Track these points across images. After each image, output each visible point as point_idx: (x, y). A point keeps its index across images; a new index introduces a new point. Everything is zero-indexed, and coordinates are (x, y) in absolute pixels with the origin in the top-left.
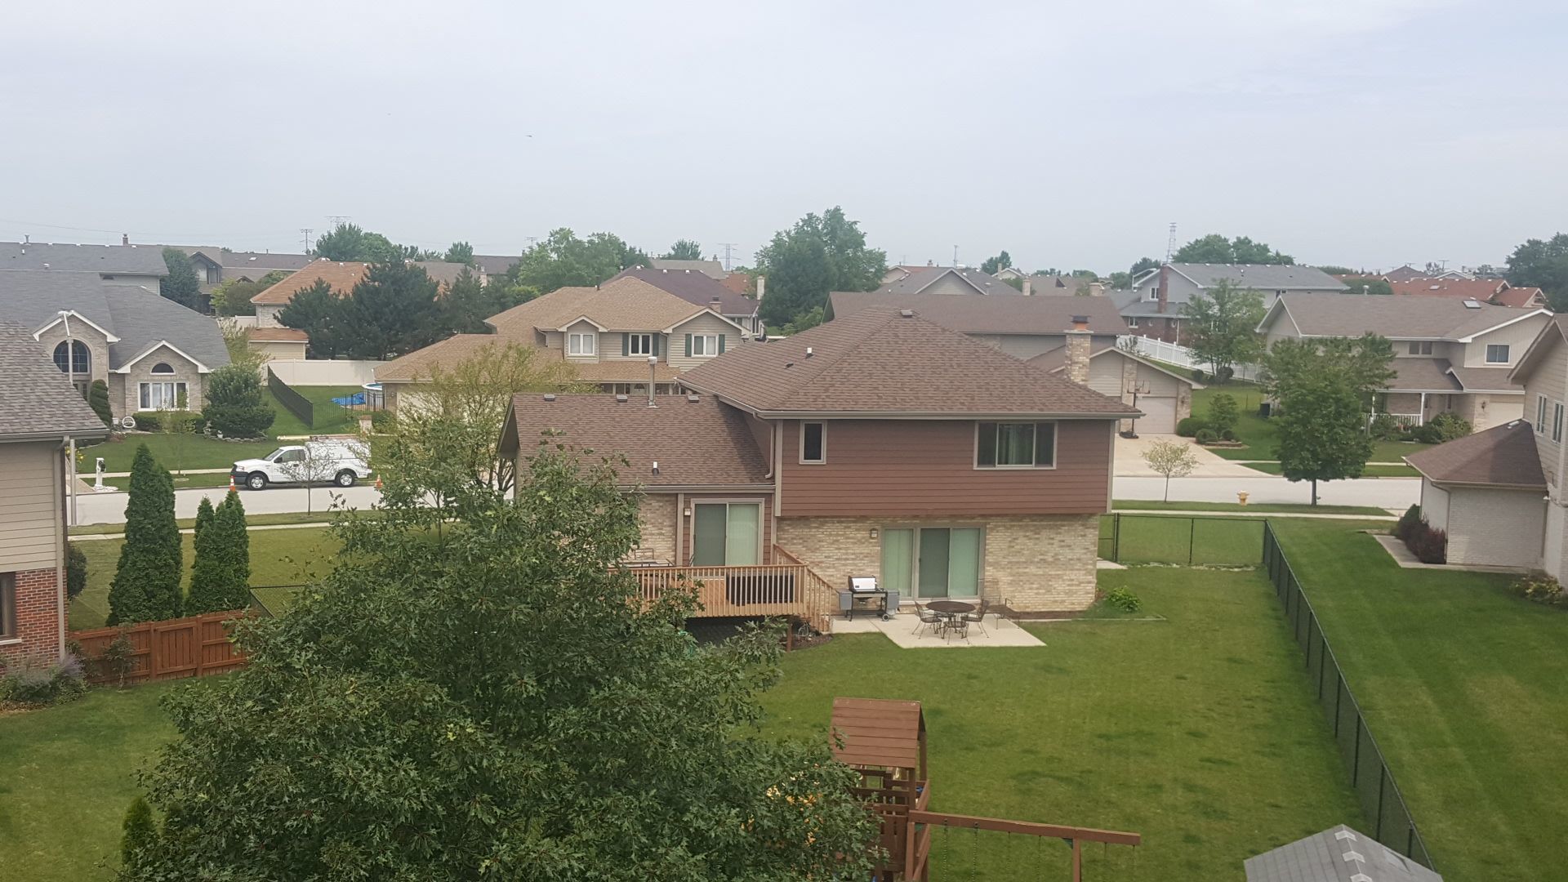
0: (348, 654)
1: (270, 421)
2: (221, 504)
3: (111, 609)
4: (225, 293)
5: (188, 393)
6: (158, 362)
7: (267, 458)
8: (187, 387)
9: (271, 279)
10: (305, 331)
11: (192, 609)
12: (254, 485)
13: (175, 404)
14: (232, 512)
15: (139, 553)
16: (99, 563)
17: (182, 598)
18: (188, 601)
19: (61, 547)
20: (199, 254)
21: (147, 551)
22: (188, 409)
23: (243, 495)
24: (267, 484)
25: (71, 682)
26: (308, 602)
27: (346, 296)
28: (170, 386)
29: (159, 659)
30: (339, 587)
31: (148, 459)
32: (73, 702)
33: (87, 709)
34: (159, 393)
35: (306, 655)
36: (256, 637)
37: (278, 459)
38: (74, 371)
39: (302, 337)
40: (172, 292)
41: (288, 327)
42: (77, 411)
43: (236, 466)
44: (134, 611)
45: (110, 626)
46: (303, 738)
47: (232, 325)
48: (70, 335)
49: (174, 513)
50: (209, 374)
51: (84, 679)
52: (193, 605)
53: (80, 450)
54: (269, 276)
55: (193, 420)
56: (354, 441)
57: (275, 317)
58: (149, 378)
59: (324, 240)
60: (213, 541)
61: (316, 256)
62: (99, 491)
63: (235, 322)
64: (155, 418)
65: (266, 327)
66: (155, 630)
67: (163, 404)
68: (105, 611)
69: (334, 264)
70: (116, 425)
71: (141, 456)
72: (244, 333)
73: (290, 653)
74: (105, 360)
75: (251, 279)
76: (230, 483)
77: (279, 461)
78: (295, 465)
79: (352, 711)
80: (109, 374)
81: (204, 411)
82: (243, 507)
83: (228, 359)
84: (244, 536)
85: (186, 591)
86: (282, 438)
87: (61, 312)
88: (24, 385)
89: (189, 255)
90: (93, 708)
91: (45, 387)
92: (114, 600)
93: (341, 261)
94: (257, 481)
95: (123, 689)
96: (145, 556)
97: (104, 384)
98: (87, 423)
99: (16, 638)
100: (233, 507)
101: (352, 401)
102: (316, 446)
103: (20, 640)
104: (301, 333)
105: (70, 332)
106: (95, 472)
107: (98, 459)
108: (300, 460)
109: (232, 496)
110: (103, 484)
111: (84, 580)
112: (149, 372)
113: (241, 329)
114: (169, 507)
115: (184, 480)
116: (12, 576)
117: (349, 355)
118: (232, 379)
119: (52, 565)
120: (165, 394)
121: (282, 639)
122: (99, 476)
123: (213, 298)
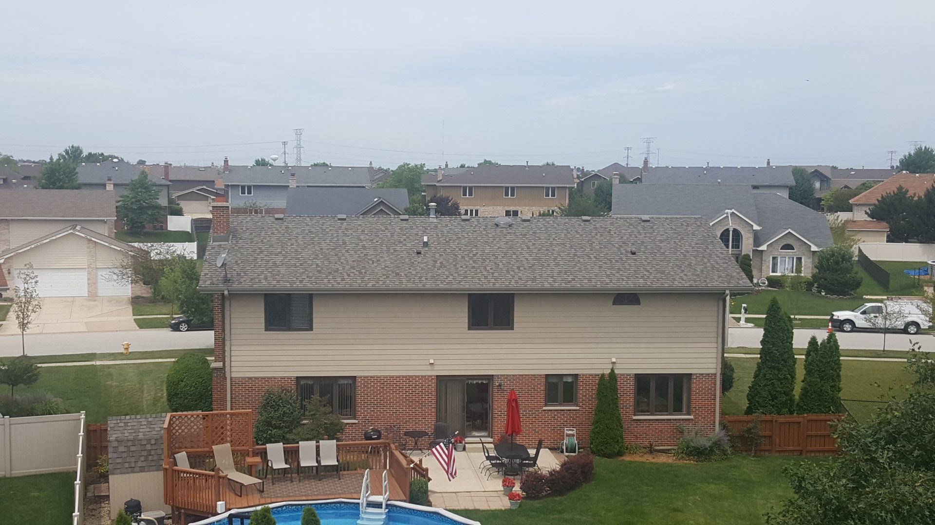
0: (917, 456)
1: (858, 285)
2: (824, 341)
3: (748, 404)
4: (832, 197)
5: (803, 264)
6: (785, 243)
7: (855, 311)
8: (803, 260)
9: (865, 187)
10: (887, 222)
11: (801, 409)
12: (845, 329)
13: (794, 271)
14: (831, 347)
15: (768, 369)
16: (741, 372)
17: (794, 402)
18: (798, 404)
19: (720, 360)
20: (816, 171)
21: (774, 368)
22: (803, 275)
23: (839, 335)
24: (855, 329)
25: (722, 448)
26: (889, 416)
27: (920, 197)
28: (791, 259)
29: (777, 440)
30: (913, 408)
31: (777, 307)
32: (723, 461)
33: (731, 467)
34: (784, 263)
35: (888, 454)
36: (851, 436)
37: (863, 311)
38: (732, 248)
39: (884, 226)
40: (796, 196)
41: (875, 220)
42: (735, 274)
43: (833, 315)
44: (763, 407)
45: (747, 415)
46: (883, 512)
47: (836, 218)
48: (731, 225)
49: (792, 344)
50: (818, 251)
51: (730, 447)
52: (802, 407)
53: (732, 299)
54: (863, 184)
55: (805, 282)
56: (921, 302)
57: (866, 213)
58: (778, 253)
59: (905, 158)
60: (817, 365)
61: (899, 169)
62: (742, 326)
63: (838, 217)
64: (780, 280)
65: (859, 219)
66: (776, 421)
67: (786, 271)
68: (744, 404)
69: (912, 175)
70: (755, 283)
71: (773, 305)
72: (844, 224)
73: (875, 451)
74: (751, 241)
75: (850, 187)
76: (828, 326)
77: (864, 313)
78: (875, 317)
79: (920, 498)
80: (753, 250)
81: (814, 276)
82: (839, 344)
83: (832, 241)
84: (838, 363)
85: (797, 397)
86: (867, 297)
87: (727, 211)
88: (704, 257)
89: (810, 171)
90: (735, 467)
91: (716, 259)
92: (751, 397)
93: (917, 173)
94: (847, 326)
95: (753, 457)
96: (772, 371)
97: (749, 256)
98: (741, 282)
99: (690, 415)
100: (832, 343)
101: (919, 272)
102: (892, 304)
103: (692, 417)
104: (885, 224)
105: (732, 223)
106: (741, 314)
107: (744, 305)
108: (879, 313)
109: (831, 336)
110: (745, 322)
111: (732, 382)
112: (778, 250)
113: (841, 221)
114: (789, 340)
115: (797, 322)
116: (689, 375)
117: (918, 240)
118: (833, 255)
119: (713, 371)
120: (788, 265)
121: (870, 440)
122: (743, 316)
123: (823, 200)
